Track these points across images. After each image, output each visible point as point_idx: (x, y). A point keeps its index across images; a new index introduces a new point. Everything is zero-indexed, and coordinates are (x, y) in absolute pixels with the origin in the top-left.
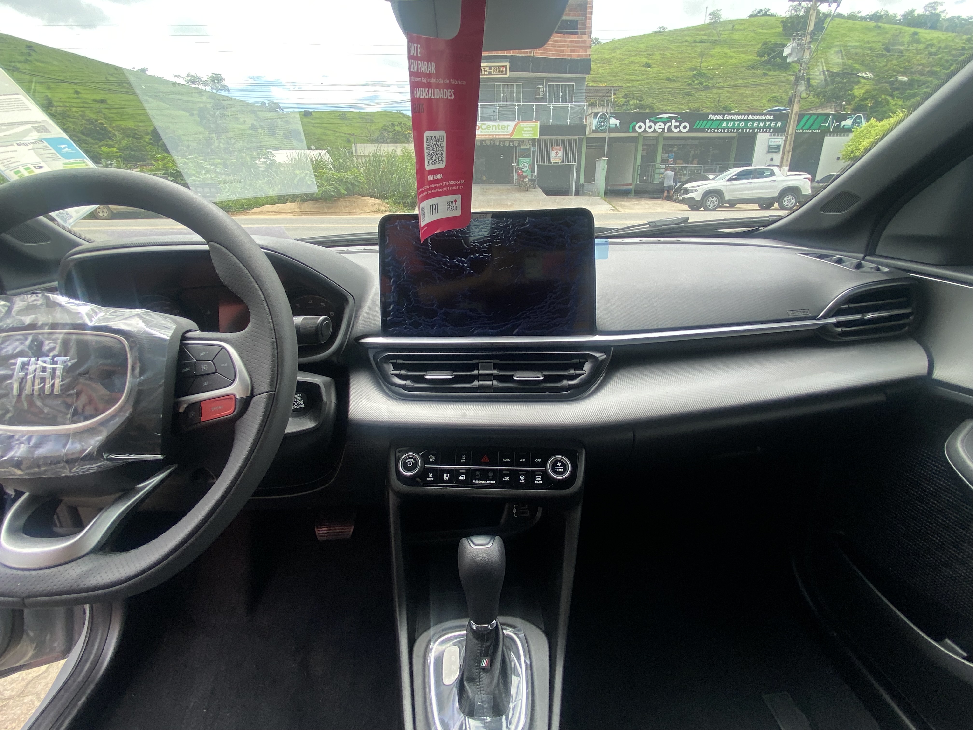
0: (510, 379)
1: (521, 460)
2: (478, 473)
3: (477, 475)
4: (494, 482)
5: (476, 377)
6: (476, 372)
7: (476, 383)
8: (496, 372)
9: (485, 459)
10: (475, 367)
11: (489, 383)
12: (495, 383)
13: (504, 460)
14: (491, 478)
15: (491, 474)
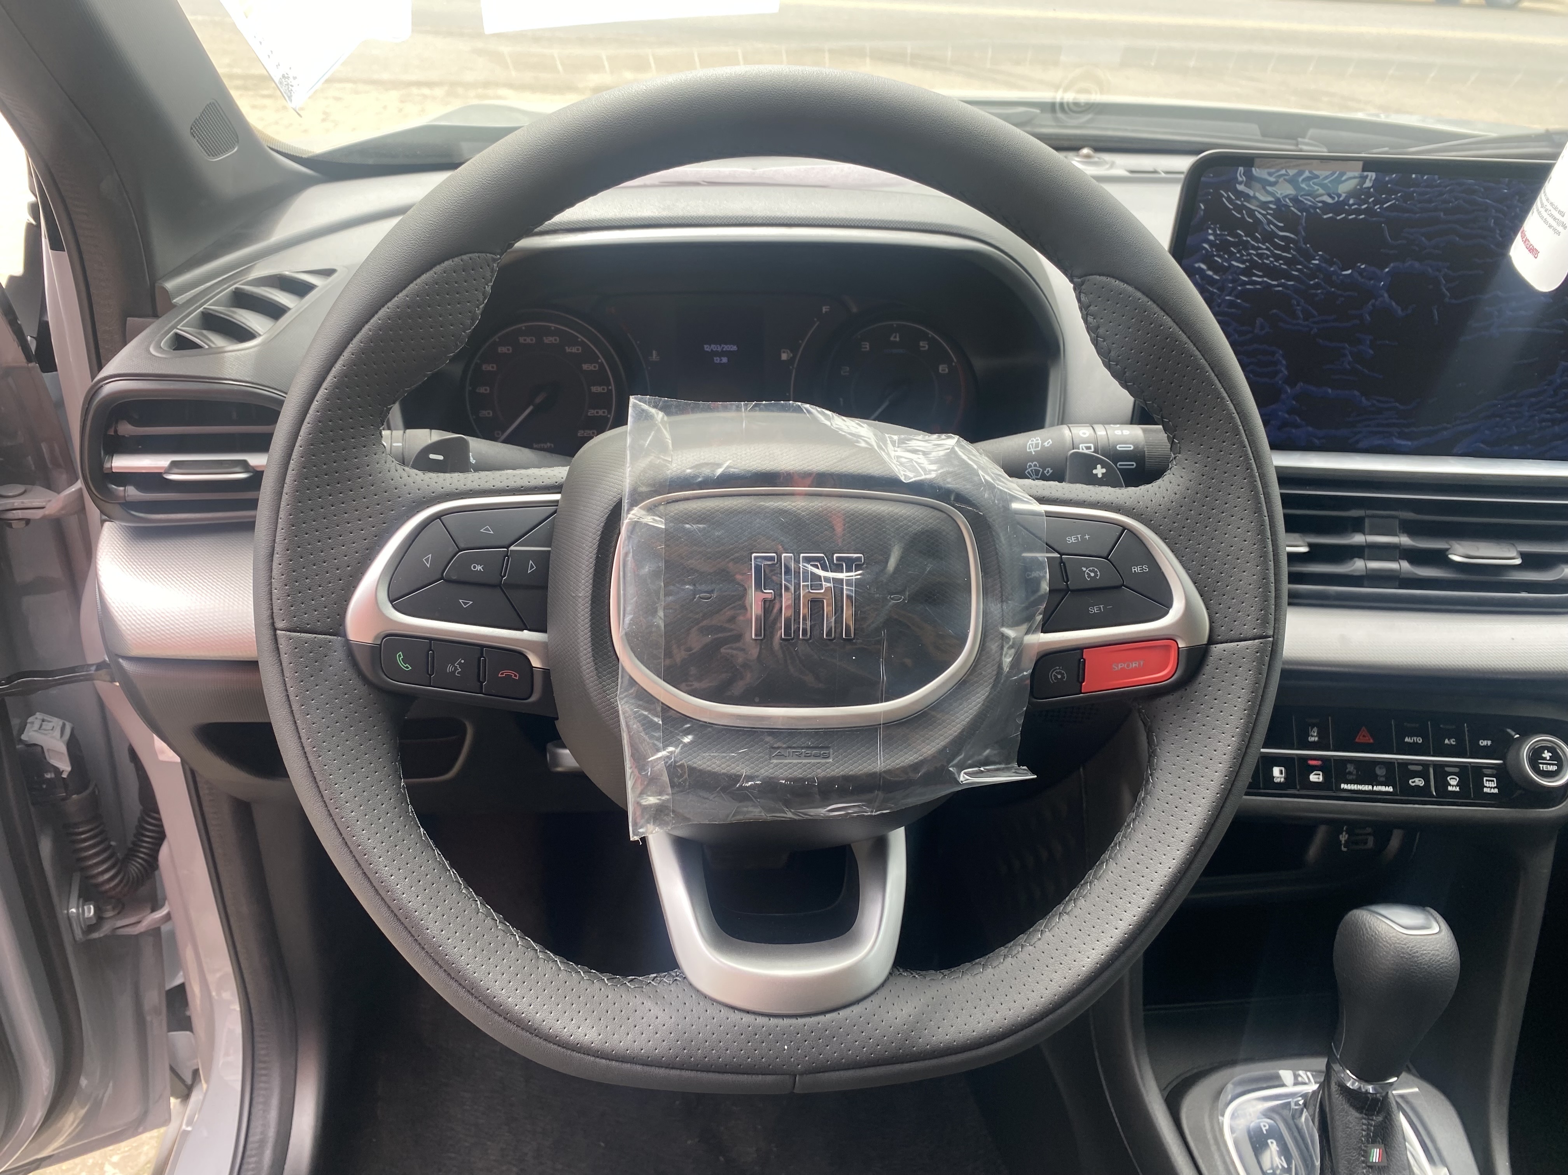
0: (1439, 558)
1: (1447, 741)
2: (1350, 768)
3: (1350, 773)
4: (1390, 789)
5: (1358, 552)
6: (1358, 539)
7: (1359, 565)
8: (1404, 540)
9: (1363, 737)
10: (1358, 526)
11: (1393, 566)
12: (1405, 566)
13: (1407, 740)
14: (1383, 779)
15: (1380, 771)
